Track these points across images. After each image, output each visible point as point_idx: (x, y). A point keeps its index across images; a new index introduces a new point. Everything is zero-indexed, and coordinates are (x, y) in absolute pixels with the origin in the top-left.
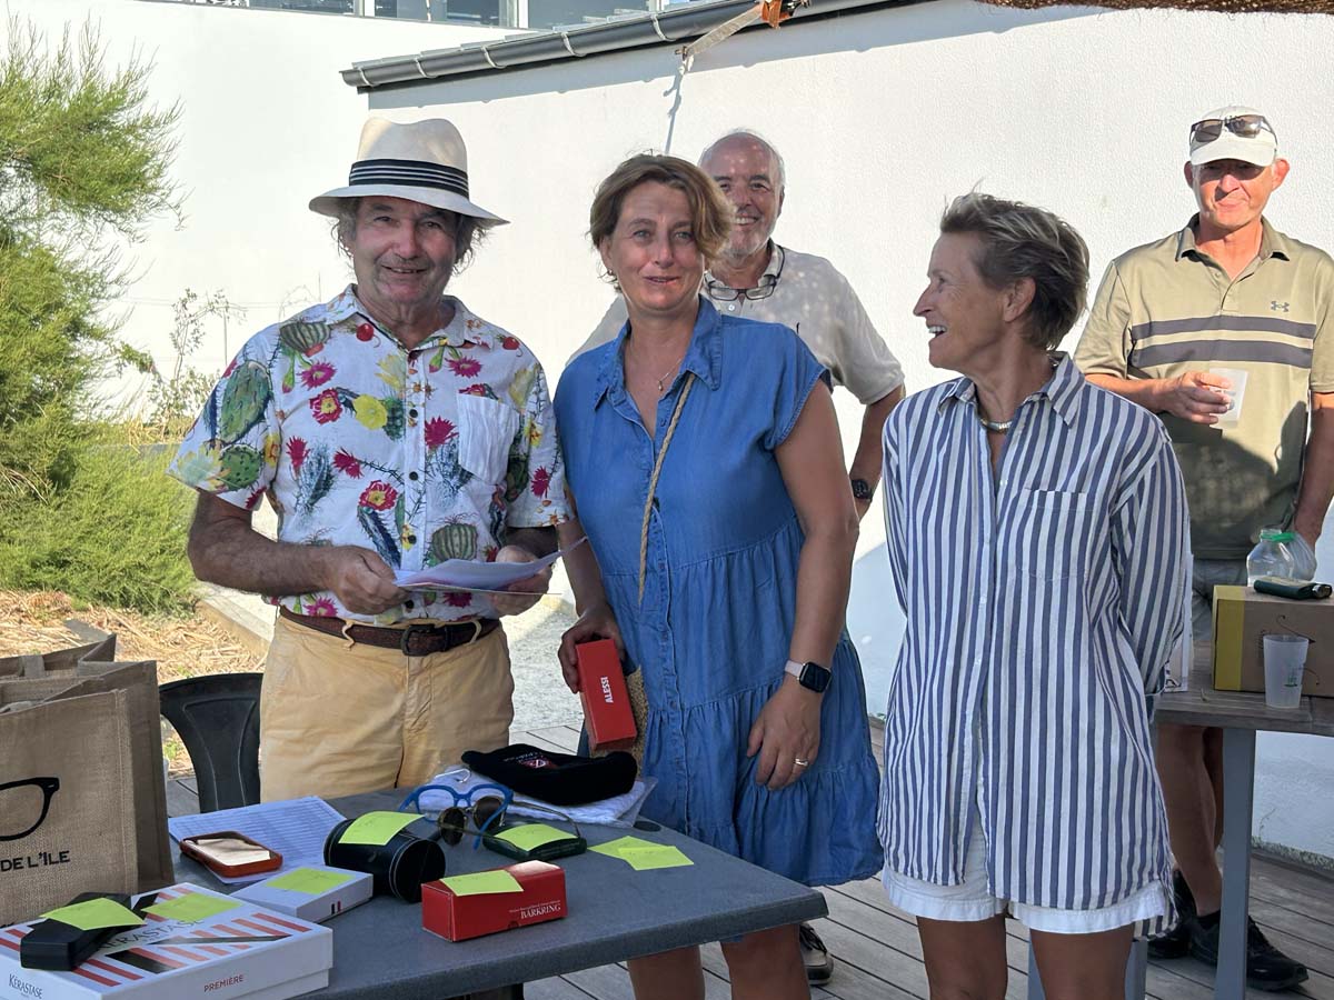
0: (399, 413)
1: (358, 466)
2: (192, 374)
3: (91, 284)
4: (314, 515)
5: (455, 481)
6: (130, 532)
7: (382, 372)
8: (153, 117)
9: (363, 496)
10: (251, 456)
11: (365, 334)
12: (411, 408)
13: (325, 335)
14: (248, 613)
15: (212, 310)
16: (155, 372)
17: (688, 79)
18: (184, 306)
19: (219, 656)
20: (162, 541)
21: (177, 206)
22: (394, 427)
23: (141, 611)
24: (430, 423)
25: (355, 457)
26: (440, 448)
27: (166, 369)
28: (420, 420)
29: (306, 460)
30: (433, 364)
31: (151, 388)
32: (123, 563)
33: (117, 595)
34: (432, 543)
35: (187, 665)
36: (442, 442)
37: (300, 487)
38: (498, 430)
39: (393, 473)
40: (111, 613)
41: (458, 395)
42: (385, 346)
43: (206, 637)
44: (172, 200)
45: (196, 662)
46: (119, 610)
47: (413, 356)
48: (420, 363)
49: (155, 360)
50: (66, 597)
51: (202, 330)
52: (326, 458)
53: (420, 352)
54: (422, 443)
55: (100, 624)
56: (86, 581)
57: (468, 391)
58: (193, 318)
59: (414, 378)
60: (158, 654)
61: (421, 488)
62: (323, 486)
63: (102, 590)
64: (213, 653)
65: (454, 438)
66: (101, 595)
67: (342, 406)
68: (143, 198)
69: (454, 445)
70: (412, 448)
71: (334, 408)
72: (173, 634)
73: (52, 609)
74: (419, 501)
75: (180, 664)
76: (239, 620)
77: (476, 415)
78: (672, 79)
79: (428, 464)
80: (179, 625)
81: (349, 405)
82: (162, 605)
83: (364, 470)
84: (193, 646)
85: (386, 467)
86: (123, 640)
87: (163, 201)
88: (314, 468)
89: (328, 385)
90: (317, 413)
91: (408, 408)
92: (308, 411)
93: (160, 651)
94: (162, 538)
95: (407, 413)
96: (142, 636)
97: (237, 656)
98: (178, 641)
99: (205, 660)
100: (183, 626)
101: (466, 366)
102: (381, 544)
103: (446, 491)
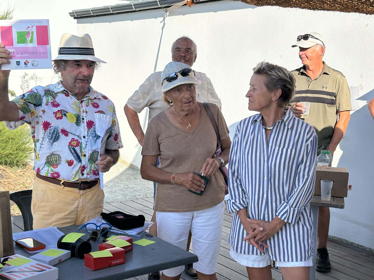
0: (79, 119)
4: (53, 146)
5: (95, 139)
6: (7, 144)
7: (73, 106)
9: (70, 143)
11: (67, 95)
15: (32, 79)
17: (167, 19)
18: (24, 77)
20: (17, 147)
22: (78, 123)
23: (10, 166)
24: (88, 122)
25: (67, 130)
26: (91, 129)
28: (85, 121)
30: (87, 104)
32: (5, 153)
33: (4, 162)
34: (90, 156)
36: (92, 127)
38: (106, 123)
39: (78, 136)
40: (2, 167)
41: (95, 113)
42: (73, 99)
43: (29, 174)
46: (4, 166)
47: (82, 102)
48: (84, 104)
49: (16, 93)
51: (29, 84)
52: (58, 130)
54: (86, 128)
57: (97, 112)
58: (27, 81)
59: (82, 108)
61: (86, 140)
62: (57, 139)
64: (31, 179)
65: (95, 126)
67: (63, 115)
69: (95, 128)
70: (83, 129)
71: (60, 116)
72: (20, 173)
74: (86, 144)
75: (21, 182)
77: (100, 119)
78: (162, 18)
79: (88, 134)
80: (21, 170)
81: (65, 115)
82: (17, 165)
83: (69, 134)
84: (25, 176)
85: (76, 134)
86: (5, 175)
89: (59, 108)
90: (56, 116)
91: (82, 117)
93: (16, 178)
94: (16, 146)
95: (81, 119)
96: (11, 174)
98: (21, 175)
99: (29, 181)
100: (23, 171)
101: (96, 105)
102: (76, 157)
103: (93, 141)
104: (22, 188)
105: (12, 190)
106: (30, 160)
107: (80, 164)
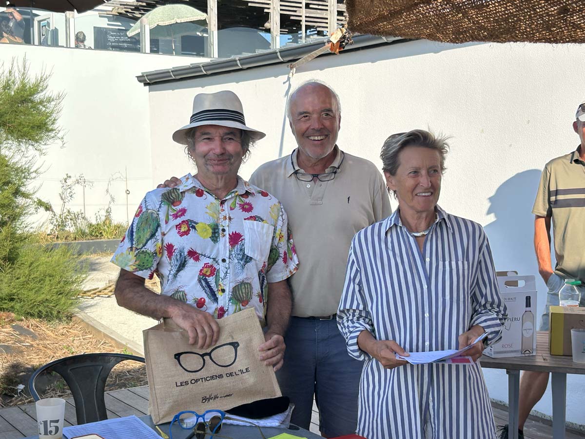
0: (217, 231)
1: (198, 256)
2: (69, 212)
3: (23, 173)
4: (177, 279)
5: (242, 263)
6: (42, 284)
7: (208, 211)
8: (50, 97)
9: (201, 271)
10: (149, 254)
11: (199, 193)
12: (222, 228)
13: (182, 196)
14: (96, 320)
15: (78, 183)
16: (52, 211)
18: (66, 181)
19: (82, 340)
21: (62, 138)
22: (215, 237)
23: (47, 320)
24: (231, 234)
25: (197, 252)
26: (236, 247)
27: (57, 210)
28: (227, 233)
29: (174, 254)
30: (232, 206)
31: (50, 218)
32: (39, 299)
33: (37, 313)
34: (232, 292)
35: (68, 345)
36: (237, 243)
37: (172, 266)
38: (263, 236)
39: (214, 259)
40: (33, 321)
41: (243, 221)
42: (209, 199)
43: (76, 332)
44: (60, 135)
45: (72, 344)
46: (37, 320)
47: (222, 203)
48: (226, 206)
49: (52, 206)
50: (13, 315)
51: (73, 192)
52: (184, 253)
53: (226, 200)
54: (228, 244)
55: (28, 327)
56: (22, 307)
57: (248, 219)
58: (69, 187)
59: (223, 213)
60: (55, 340)
61: (227, 266)
62: (182, 266)
63: (29, 311)
64: (80, 339)
65: (243, 241)
66: (28, 313)
67: (191, 228)
68: (47, 134)
71: (186, 229)
72: (61, 331)
73: (6, 320)
74: (227, 272)
75: (64, 344)
76: (91, 324)
77: (252, 229)
79: (230, 254)
80: (64, 326)
81: (194, 227)
82: (57, 318)
83: (201, 258)
84: (71, 336)
85: (211, 256)
86: (39, 334)
87: (55, 135)
88: (178, 257)
89: (183, 218)
90: (179, 232)
91: (221, 228)
92: (175, 231)
93: (56, 338)
94: (57, 287)
95: (221, 230)
96: (48, 332)
97: (91, 340)
98: (63, 334)
99: (76, 343)
100: (66, 327)
101: (247, 207)
102: (209, 293)
103: (239, 267)
104: (66, 353)
105: (51, 357)
106: (77, 310)
107: (216, 304)
